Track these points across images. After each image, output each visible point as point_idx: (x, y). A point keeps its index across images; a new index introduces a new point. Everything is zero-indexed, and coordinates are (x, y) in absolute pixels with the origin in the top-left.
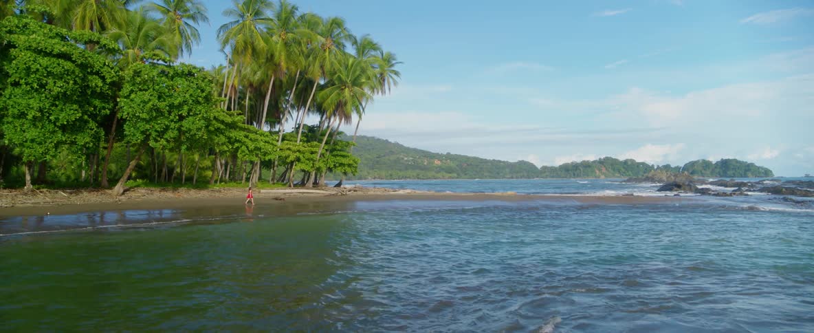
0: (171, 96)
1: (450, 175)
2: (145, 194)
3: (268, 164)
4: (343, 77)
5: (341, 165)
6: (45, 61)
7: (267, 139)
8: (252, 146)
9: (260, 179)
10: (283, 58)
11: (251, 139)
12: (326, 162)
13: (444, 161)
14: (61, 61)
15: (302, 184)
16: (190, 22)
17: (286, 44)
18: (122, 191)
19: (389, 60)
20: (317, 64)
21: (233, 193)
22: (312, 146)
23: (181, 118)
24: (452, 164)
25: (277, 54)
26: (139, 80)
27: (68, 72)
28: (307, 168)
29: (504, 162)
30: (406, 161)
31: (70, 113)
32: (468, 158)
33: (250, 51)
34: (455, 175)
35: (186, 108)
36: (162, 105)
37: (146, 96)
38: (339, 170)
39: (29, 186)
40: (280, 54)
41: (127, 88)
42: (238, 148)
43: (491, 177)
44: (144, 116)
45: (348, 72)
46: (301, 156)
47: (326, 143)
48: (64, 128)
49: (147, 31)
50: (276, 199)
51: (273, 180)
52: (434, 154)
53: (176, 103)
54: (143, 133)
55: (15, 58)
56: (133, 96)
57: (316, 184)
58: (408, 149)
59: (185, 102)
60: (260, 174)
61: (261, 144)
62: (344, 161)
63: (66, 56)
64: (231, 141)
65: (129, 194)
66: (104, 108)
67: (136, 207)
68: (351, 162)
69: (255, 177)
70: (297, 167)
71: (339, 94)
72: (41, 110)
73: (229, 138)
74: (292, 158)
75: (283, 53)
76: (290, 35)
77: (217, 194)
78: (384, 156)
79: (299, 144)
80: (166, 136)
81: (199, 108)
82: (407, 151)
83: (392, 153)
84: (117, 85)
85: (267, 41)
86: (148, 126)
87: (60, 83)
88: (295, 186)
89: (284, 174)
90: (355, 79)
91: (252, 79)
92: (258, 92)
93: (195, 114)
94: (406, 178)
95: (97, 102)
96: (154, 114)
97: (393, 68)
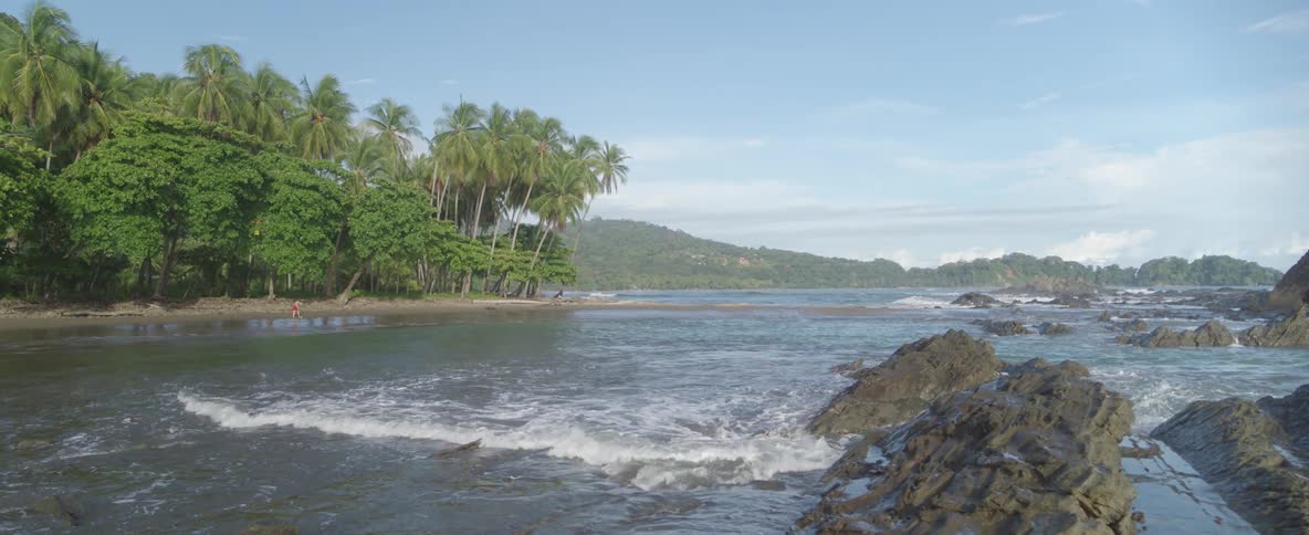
0: (395, 216)
1: (762, 282)
2: (364, 303)
3: (480, 273)
4: (556, 186)
5: (557, 274)
6: (300, 193)
7: (479, 248)
8: (464, 256)
9: (471, 289)
10: (495, 166)
11: (463, 250)
12: (541, 271)
13: (755, 260)
14: (311, 192)
15: (517, 294)
16: (404, 136)
17: (498, 151)
18: (346, 300)
19: (613, 156)
20: (531, 168)
21: (446, 303)
22: (525, 255)
23: (404, 234)
24: (766, 264)
25: (489, 163)
26: (368, 203)
27: (316, 201)
28: (521, 278)
29: (851, 261)
30: (695, 259)
31: (315, 234)
32: (794, 256)
33: (462, 161)
34: (770, 282)
35: (408, 225)
36: (388, 224)
37: (375, 217)
38: (556, 279)
39: (272, 296)
40: (492, 161)
41: (357, 210)
42: (451, 258)
43: (827, 286)
44: (372, 234)
45: (563, 178)
46: (514, 266)
47: (541, 251)
48: (309, 246)
49: (369, 153)
50: (488, 309)
51: (485, 290)
52: (739, 248)
53: (400, 222)
54: (370, 248)
55: (277, 191)
56: (363, 216)
57: (531, 295)
58: (698, 241)
59: (408, 221)
60: (472, 282)
61: (474, 254)
62: (560, 270)
63: (315, 188)
64: (444, 252)
65: (352, 303)
66: (337, 227)
67: (361, 314)
68: (568, 271)
69: (466, 288)
70: (510, 276)
71: (552, 202)
72: (294, 232)
73: (442, 249)
74: (505, 267)
75: (495, 161)
76: (502, 142)
77: (431, 304)
78: (660, 252)
79: (511, 250)
80: (390, 251)
81: (420, 225)
82: (697, 244)
83: (672, 247)
84: (349, 208)
85: (478, 152)
86: (375, 243)
87: (310, 210)
88: (509, 296)
89: (498, 284)
90: (571, 186)
91: (462, 180)
92: (469, 194)
93: (416, 231)
94: (692, 287)
95: (332, 223)
96: (381, 233)
97: (620, 163)
